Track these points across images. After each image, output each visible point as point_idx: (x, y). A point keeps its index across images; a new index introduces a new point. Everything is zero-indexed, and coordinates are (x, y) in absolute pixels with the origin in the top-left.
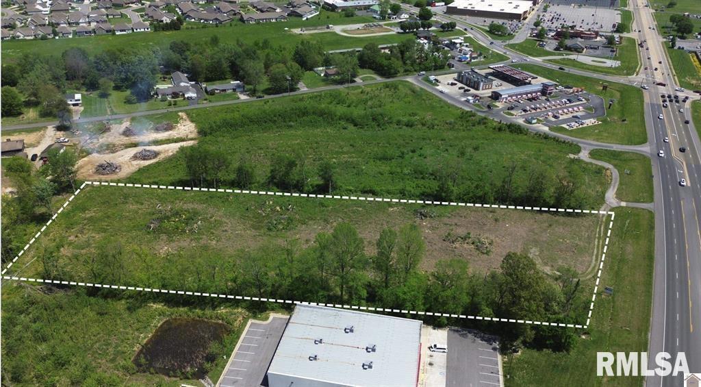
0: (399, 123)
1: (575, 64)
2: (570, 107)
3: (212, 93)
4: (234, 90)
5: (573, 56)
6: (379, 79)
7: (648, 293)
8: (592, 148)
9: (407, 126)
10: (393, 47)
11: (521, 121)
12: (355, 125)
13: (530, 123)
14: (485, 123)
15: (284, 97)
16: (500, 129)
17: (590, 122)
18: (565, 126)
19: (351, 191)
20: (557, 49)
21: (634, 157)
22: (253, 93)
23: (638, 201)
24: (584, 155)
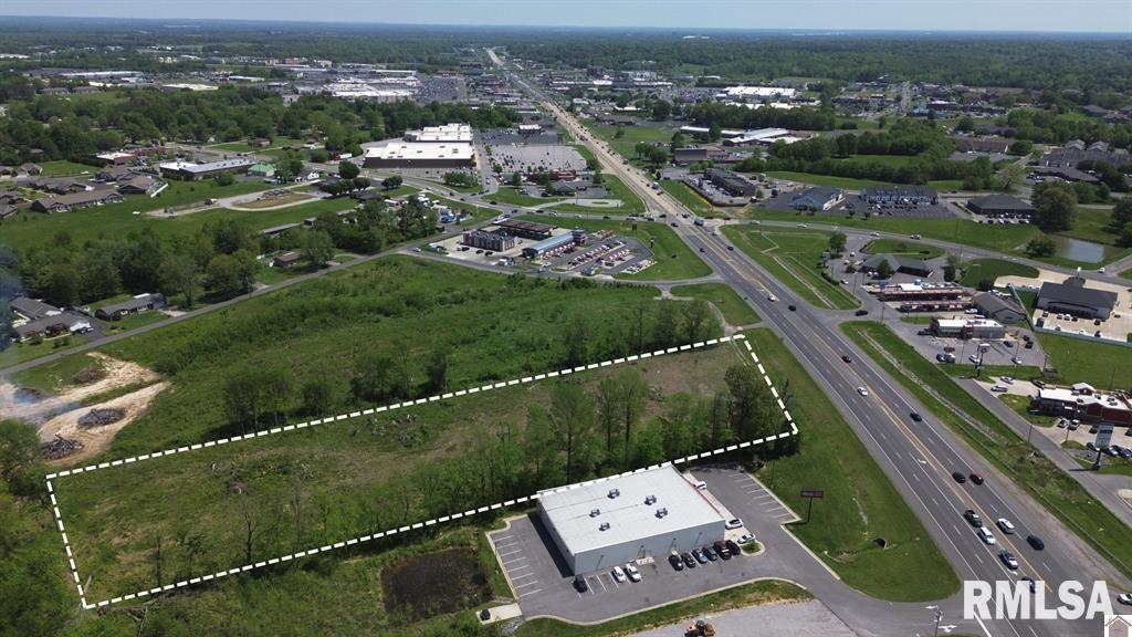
0: (442, 301)
1: (575, 208)
2: (612, 254)
3: (116, 317)
4: (150, 307)
5: (570, 201)
6: (361, 258)
7: (818, 389)
8: (670, 287)
9: (456, 303)
10: (351, 214)
11: (578, 275)
12: (387, 315)
13: (589, 275)
14: (542, 284)
15: (241, 301)
16: (564, 287)
17: (646, 263)
18: (625, 271)
19: (465, 381)
20: (544, 195)
21: (714, 287)
22: (186, 305)
23: (749, 323)
24: (666, 294)
